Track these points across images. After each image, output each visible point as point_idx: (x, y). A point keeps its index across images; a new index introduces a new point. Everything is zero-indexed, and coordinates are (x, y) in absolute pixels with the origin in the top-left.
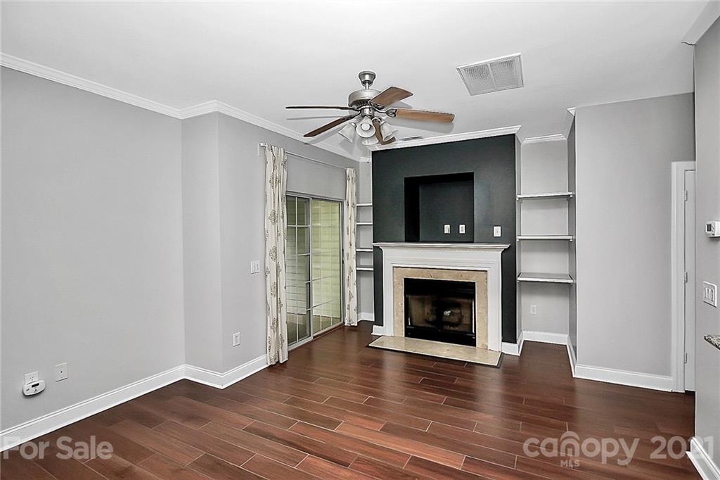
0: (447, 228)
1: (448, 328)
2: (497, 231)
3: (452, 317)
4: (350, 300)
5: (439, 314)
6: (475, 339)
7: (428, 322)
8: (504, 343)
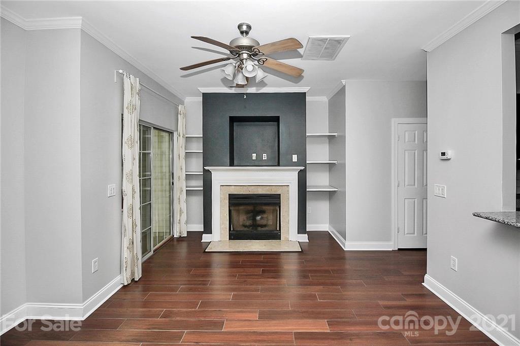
0: (254, 156)
1: (259, 229)
2: (295, 158)
3: (262, 221)
4: (180, 216)
5: (254, 219)
6: (280, 235)
7: (245, 226)
8: (299, 235)
